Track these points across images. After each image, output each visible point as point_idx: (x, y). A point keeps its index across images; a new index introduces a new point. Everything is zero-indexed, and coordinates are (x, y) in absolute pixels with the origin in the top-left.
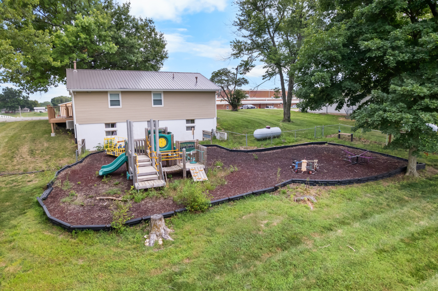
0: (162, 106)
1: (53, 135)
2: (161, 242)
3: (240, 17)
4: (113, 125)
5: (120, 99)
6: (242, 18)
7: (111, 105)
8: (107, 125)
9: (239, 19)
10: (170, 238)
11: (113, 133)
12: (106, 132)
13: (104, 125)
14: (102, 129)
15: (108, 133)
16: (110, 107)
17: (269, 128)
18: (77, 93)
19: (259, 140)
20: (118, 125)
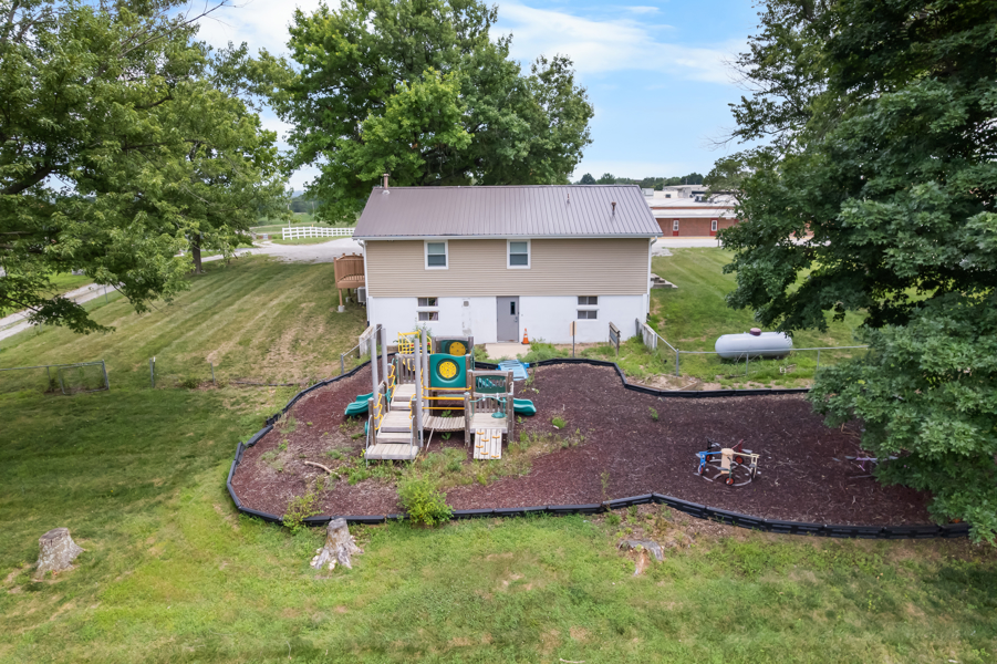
0: (528, 267)
1: (341, 309)
2: (332, 566)
3: (756, 42)
4: (432, 302)
5: (447, 253)
6: (765, 44)
7: (429, 264)
8: (422, 301)
9: (754, 47)
10: (348, 564)
11: (432, 315)
12: (420, 313)
13: (416, 301)
14: (414, 307)
15: (424, 316)
16: (427, 267)
17: (757, 334)
18: (370, 244)
19: (728, 360)
20: (440, 301)
